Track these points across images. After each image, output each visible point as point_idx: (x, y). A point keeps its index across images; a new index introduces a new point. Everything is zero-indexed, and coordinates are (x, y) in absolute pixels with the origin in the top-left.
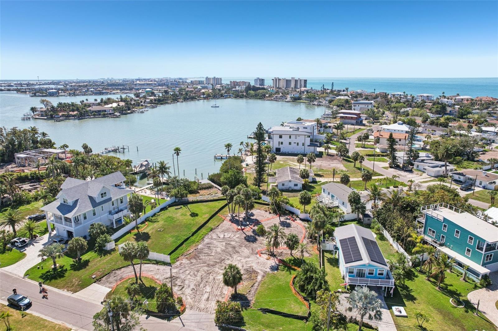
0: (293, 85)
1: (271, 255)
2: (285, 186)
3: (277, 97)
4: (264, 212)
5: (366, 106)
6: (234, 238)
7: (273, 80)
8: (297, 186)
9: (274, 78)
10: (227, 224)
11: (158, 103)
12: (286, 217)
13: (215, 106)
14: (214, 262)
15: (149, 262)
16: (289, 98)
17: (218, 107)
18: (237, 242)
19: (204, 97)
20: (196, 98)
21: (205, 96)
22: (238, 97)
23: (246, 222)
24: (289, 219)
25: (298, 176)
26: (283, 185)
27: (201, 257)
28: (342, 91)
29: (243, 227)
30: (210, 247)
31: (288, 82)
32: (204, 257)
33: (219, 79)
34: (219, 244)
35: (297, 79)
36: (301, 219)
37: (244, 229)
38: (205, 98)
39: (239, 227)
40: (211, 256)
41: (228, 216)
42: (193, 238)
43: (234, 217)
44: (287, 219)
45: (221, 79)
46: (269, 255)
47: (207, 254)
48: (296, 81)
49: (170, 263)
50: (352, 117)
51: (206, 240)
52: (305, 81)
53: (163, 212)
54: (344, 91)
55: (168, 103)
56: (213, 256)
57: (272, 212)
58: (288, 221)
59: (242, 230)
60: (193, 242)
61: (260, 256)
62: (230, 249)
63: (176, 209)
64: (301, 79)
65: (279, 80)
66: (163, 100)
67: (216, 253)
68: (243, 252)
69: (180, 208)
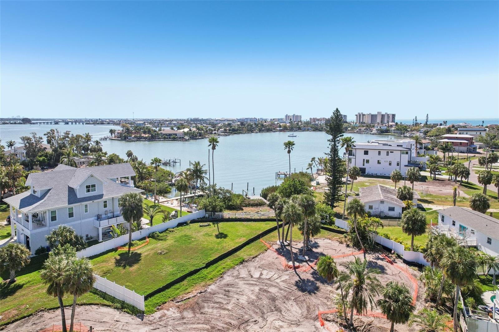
0: (379, 120)
1: (345, 327)
2: (373, 210)
3: (360, 129)
4: (338, 243)
5: (478, 133)
6: (278, 281)
8: (394, 210)
9: (357, 114)
10: (271, 256)
11: (231, 133)
12: (377, 254)
13: (292, 135)
14: (226, 324)
16: (374, 131)
17: (296, 136)
18: (281, 289)
19: (280, 130)
20: (271, 130)
21: (281, 128)
22: (316, 130)
23: (304, 256)
24: (382, 259)
25: (395, 197)
26: (371, 207)
27: (206, 309)
28: (439, 124)
29: (297, 264)
30: (229, 291)
31: (373, 117)
32: (210, 310)
33: (299, 117)
34: (247, 290)
35: (384, 114)
36: (405, 262)
37: (298, 267)
39: (291, 263)
40: (225, 309)
41: (276, 244)
42: (205, 272)
43: (285, 246)
44: (378, 258)
45: (301, 116)
46: (341, 324)
47: (217, 305)
48: (383, 116)
49: (143, 312)
50: (461, 143)
51: (227, 279)
56: (228, 310)
57: (351, 245)
58: (380, 262)
59: (295, 268)
60: (204, 278)
61: (323, 325)
62: (265, 301)
64: (388, 113)
65: (363, 115)
66: (237, 130)
67: (237, 305)
68: (288, 310)
69: (206, 226)
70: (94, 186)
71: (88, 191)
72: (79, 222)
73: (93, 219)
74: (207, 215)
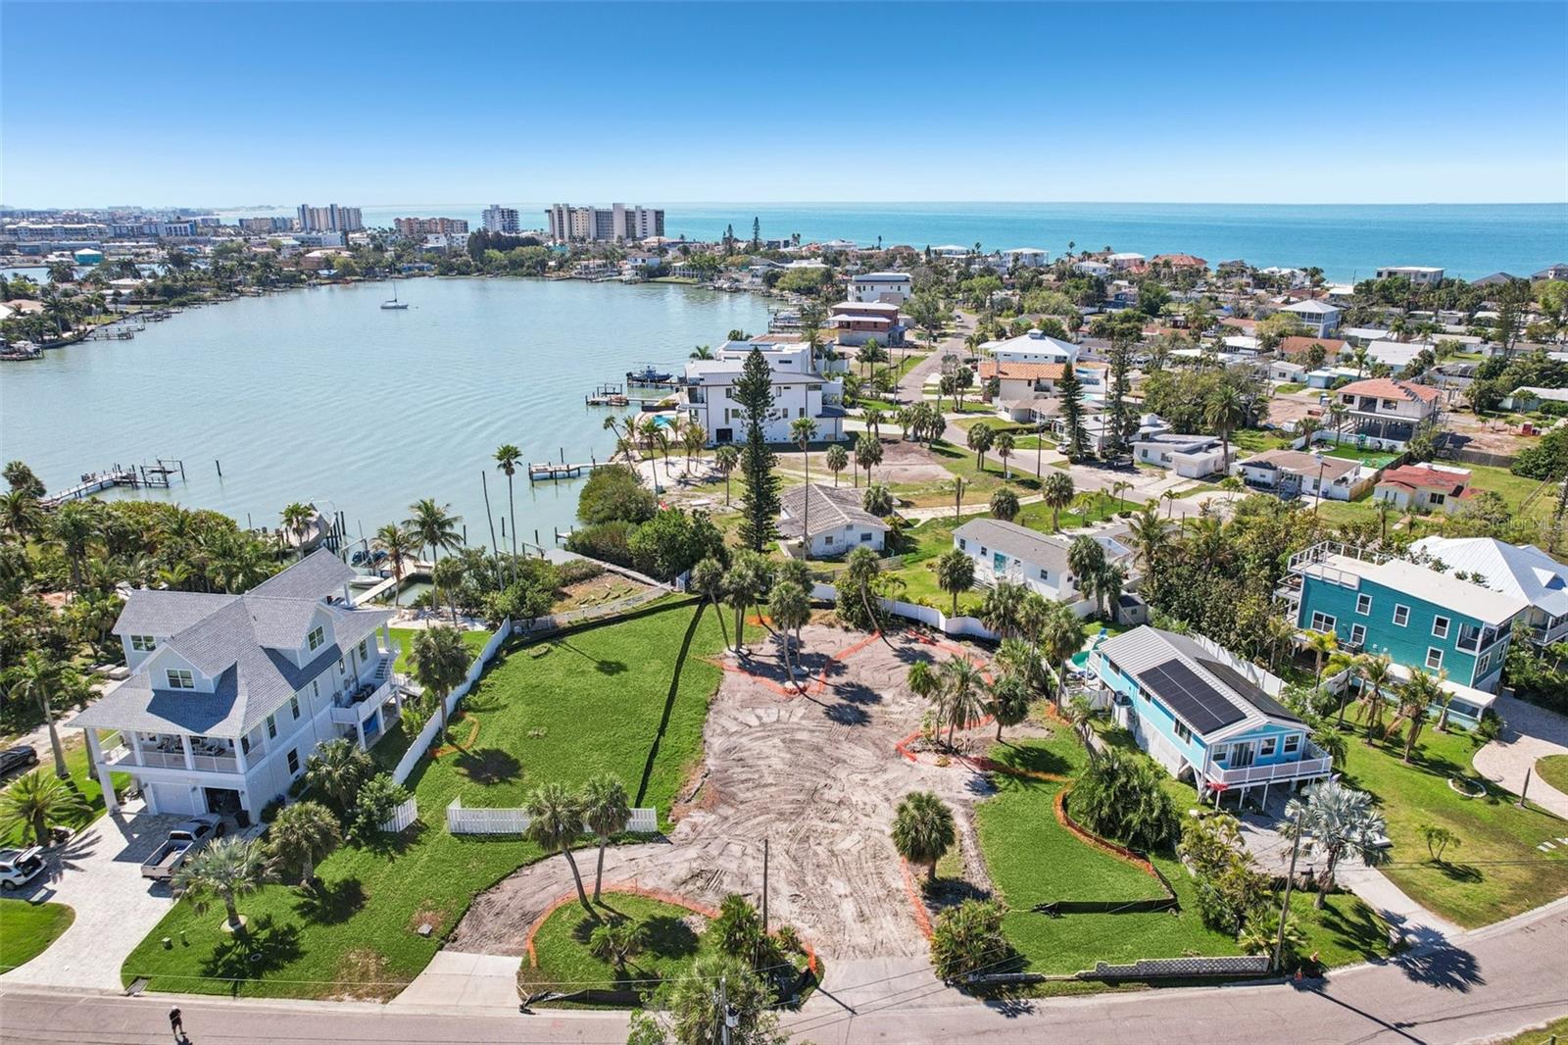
0: (619, 228)
1: (944, 752)
2: (835, 544)
3: (587, 267)
4: (826, 629)
5: (895, 288)
6: (794, 719)
7: (549, 211)
8: (870, 539)
10: (737, 683)
11: (165, 302)
12: (902, 634)
13: (393, 304)
14: (792, 803)
15: (585, 843)
16: (628, 269)
17: (404, 307)
18: (813, 731)
19: (329, 277)
20: (302, 281)
21: (333, 272)
22: (451, 270)
23: (798, 667)
24: (916, 640)
25: (861, 510)
26: (829, 540)
27: (742, 796)
28: (782, 244)
29: (801, 684)
30: (741, 760)
31: (602, 218)
32: (749, 795)
33: (352, 213)
34: (765, 747)
35: (633, 208)
36: (949, 636)
37: (805, 689)
38: (335, 280)
39: (789, 685)
40: (766, 786)
41: (727, 656)
42: (668, 740)
43: (746, 656)
44: (909, 641)
46: (937, 751)
47: (750, 784)
48: (629, 216)
49: (658, 833)
50: (875, 323)
51: (717, 743)
52: (659, 215)
53: (495, 673)
54: (787, 244)
55: (203, 300)
56: (772, 784)
57: (851, 626)
58: (917, 647)
59: (802, 691)
60: (679, 753)
61: (915, 760)
62: (810, 756)
63: (535, 657)
64: (643, 208)
65: (571, 211)
66: (184, 291)
67: (777, 773)
68: (853, 756)
69: (546, 653)
70: (320, 631)
71: (313, 647)
72: (310, 723)
73: (329, 707)
74: (517, 629)
